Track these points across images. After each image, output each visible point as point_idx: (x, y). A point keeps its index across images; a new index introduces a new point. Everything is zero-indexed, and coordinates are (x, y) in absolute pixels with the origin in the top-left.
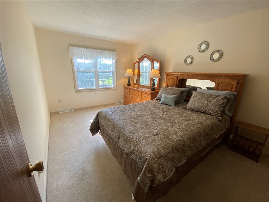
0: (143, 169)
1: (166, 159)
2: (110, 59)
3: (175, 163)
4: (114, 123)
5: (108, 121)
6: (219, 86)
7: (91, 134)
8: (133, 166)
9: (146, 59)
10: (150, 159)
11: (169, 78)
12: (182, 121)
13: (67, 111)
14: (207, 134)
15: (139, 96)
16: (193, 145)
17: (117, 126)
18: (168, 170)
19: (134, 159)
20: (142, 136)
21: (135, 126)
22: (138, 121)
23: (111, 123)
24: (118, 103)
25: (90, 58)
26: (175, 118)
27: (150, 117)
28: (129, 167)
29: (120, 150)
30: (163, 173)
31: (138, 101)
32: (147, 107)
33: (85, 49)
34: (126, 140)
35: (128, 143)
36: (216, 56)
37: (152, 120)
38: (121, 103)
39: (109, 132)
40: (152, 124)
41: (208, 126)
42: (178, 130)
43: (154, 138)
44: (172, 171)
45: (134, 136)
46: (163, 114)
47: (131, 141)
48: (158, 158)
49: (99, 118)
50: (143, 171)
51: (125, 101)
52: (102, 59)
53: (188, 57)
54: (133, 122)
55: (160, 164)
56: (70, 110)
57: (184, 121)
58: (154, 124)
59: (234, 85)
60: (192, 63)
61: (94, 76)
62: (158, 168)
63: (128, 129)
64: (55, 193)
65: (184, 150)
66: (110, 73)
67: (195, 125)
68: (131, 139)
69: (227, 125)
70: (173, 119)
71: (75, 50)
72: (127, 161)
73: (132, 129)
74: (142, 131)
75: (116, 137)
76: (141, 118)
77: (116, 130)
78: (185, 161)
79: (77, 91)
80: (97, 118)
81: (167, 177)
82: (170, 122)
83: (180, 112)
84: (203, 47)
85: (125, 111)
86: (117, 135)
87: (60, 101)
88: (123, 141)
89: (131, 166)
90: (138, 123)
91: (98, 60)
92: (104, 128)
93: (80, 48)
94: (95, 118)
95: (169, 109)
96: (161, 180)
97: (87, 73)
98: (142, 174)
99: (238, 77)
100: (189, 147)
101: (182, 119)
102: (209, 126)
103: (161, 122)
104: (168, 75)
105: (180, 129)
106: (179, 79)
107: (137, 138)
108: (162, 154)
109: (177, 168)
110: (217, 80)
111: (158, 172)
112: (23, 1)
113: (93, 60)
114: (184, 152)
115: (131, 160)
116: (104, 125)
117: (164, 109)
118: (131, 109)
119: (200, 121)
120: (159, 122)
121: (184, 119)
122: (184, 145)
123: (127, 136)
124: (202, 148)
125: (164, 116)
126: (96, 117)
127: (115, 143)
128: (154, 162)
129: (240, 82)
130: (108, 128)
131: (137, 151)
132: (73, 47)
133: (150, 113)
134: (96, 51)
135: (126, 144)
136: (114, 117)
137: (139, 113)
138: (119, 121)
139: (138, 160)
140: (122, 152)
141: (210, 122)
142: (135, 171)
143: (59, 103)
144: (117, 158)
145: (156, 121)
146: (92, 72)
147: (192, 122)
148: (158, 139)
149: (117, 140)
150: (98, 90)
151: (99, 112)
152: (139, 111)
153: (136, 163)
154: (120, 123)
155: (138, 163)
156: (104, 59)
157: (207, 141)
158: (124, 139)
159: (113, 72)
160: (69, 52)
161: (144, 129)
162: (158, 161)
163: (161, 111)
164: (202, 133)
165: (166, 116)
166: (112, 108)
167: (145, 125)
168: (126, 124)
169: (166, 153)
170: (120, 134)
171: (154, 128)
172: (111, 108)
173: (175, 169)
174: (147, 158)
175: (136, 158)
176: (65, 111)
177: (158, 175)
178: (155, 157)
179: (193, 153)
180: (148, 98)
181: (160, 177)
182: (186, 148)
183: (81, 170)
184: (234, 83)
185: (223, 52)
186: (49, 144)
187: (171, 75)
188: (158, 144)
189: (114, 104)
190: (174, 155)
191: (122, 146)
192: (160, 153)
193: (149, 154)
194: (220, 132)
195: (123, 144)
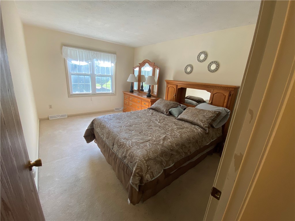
0: (133, 171)
1: (154, 161)
2: (109, 61)
3: (163, 166)
4: (109, 131)
5: (103, 128)
6: (214, 96)
7: (86, 142)
8: (126, 169)
9: (147, 64)
10: (140, 161)
11: (169, 86)
12: (175, 129)
13: (59, 118)
14: (197, 142)
15: (139, 103)
16: (182, 150)
17: (112, 133)
18: (155, 171)
19: (127, 163)
20: (135, 142)
21: (130, 133)
22: (134, 128)
23: (106, 130)
24: (117, 110)
25: (86, 60)
26: (169, 126)
27: (146, 125)
28: (122, 171)
29: (114, 155)
30: (151, 174)
31: (138, 109)
32: (144, 115)
33: (81, 50)
34: (120, 146)
35: (121, 149)
36: (213, 67)
37: (148, 128)
38: (120, 110)
39: (104, 140)
40: (147, 132)
41: (198, 134)
42: (170, 137)
43: (146, 144)
44: (159, 173)
45: (128, 142)
46: (159, 122)
47: (124, 146)
48: (147, 161)
49: (94, 125)
50: (133, 173)
51: (124, 108)
52: (99, 61)
53: (188, 65)
54: (128, 129)
55: (148, 166)
56: (62, 116)
57: (177, 129)
58: (148, 131)
59: (227, 96)
60: (191, 72)
61: (90, 80)
62: (146, 169)
63: (123, 136)
64: (47, 198)
65: (172, 154)
66: (108, 77)
67: (186, 133)
68: (124, 145)
69: (219, 133)
70: (167, 127)
71: (69, 51)
72: (120, 166)
73: (126, 136)
74: (135, 137)
75: (110, 144)
76: (136, 125)
77: (111, 137)
78: (173, 164)
79: (71, 96)
80: (92, 126)
81: (154, 177)
82: (164, 130)
83: (175, 121)
84: (202, 57)
85: (121, 119)
86: (112, 142)
87: (51, 106)
88: (117, 147)
89: (124, 170)
90: (133, 130)
91: (95, 62)
92: (99, 136)
93: (75, 49)
94: (89, 125)
95: (166, 117)
96: (149, 180)
97: (82, 76)
98: (133, 177)
99: (231, 89)
100: (177, 152)
101: (175, 127)
102: (200, 134)
103: (155, 130)
104: (168, 82)
105: (172, 136)
106: (178, 88)
107: (130, 143)
108: (151, 157)
109: (164, 170)
110: (212, 90)
111: (146, 173)
112: (14, 1)
113: (89, 62)
114: (172, 156)
115: (123, 164)
116: (99, 133)
117: (161, 117)
118: (128, 117)
119: (192, 129)
120: (154, 129)
121: (177, 127)
122: (172, 150)
123: (121, 142)
124: (191, 153)
125: (159, 124)
126: (91, 124)
127: (110, 149)
128: (143, 164)
129: (232, 94)
130: (103, 135)
131: (129, 155)
132: (66, 47)
133: (147, 121)
134: (93, 53)
135: (120, 149)
136: (110, 124)
137: (136, 121)
138: (115, 128)
139: (130, 164)
140: (116, 157)
141: (201, 131)
142: (127, 174)
143: (50, 108)
144: (111, 165)
145: (151, 128)
146: (89, 75)
147: (184, 130)
148: (149, 145)
149: (111, 147)
150: (94, 95)
151: (94, 119)
152: (136, 119)
153: (128, 167)
154: (115, 130)
155: (130, 167)
156: (102, 61)
157: (197, 148)
158: (118, 145)
159: (111, 76)
160: (63, 53)
161: (138, 135)
162: (146, 163)
163: (158, 119)
164: (191, 140)
165: (162, 124)
166: (109, 115)
167: (140, 133)
168: (121, 131)
169: (154, 156)
170: (115, 141)
171: (148, 135)
172: (107, 116)
173: (163, 171)
174: (137, 160)
175: (128, 162)
176: (57, 117)
177: (146, 176)
178: (143, 159)
179: (181, 158)
180: (148, 105)
181: (148, 177)
182: (175, 153)
183: (74, 177)
184: (227, 94)
185: (219, 64)
186: (39, 151)
187: (171, 83)
188: (148, 148)
189: (112, 111)
190: (162, 158)
191: (116, 152)
192: (149, 157)
193: (139, 157)
194: (211, 139)
195: (117, 150)
